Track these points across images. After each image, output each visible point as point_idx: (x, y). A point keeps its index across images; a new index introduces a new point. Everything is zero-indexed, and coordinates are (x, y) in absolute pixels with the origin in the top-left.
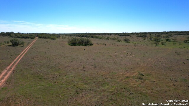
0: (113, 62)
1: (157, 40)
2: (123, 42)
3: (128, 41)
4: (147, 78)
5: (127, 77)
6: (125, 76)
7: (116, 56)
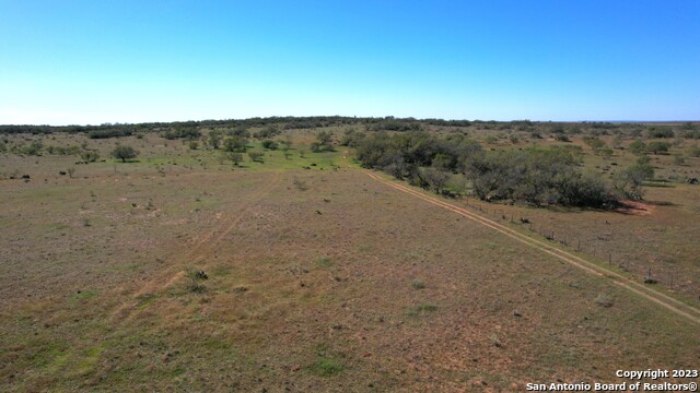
0: (75, 247)
1: (237, 146)
2: (112, 162)
3: (132, 157)
4: (220, 282)
5: (144, 299)
6: (136, 295)
7: (87, 221)
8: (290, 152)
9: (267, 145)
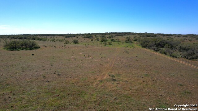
0: (75, 66)
1: (104, 40)
2: (72, 43)
3: (78, 42)
4: (119, 78)
5: (101, 81)
6: (97, 80)
7: (75, 59)
8: (119, 42)
9: (112, 40)
